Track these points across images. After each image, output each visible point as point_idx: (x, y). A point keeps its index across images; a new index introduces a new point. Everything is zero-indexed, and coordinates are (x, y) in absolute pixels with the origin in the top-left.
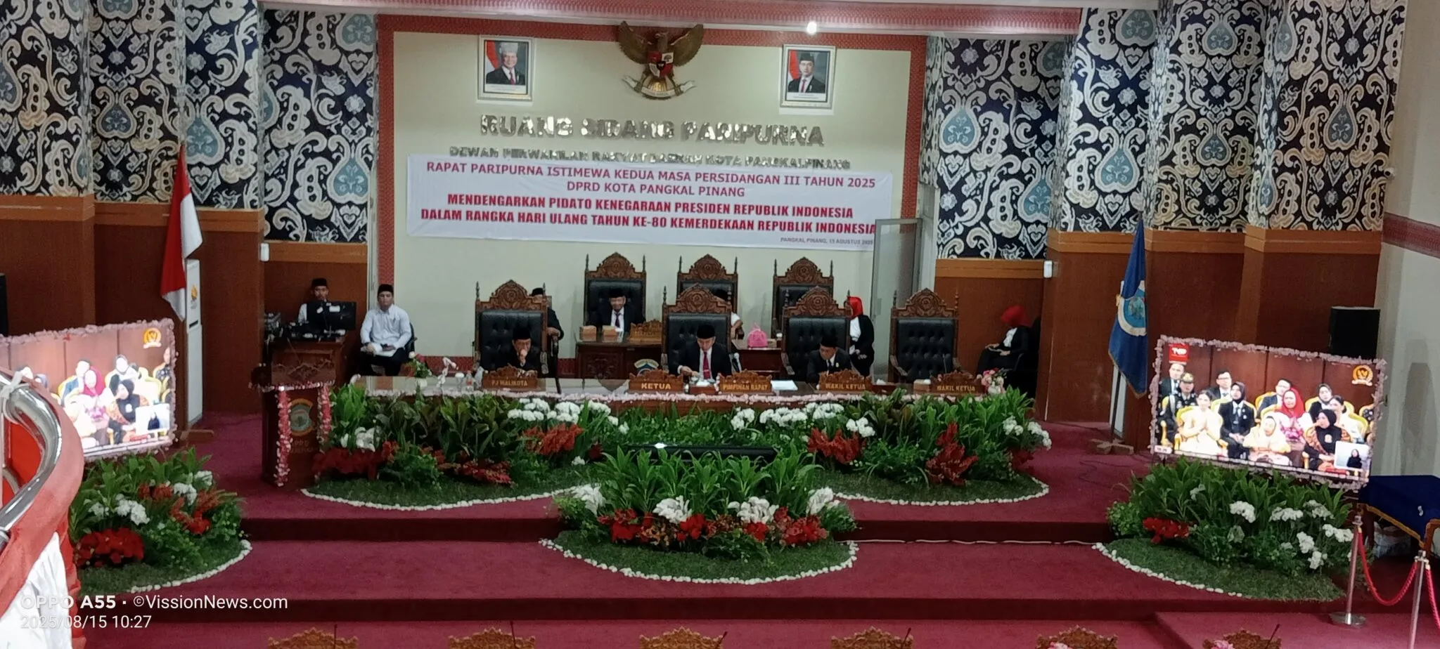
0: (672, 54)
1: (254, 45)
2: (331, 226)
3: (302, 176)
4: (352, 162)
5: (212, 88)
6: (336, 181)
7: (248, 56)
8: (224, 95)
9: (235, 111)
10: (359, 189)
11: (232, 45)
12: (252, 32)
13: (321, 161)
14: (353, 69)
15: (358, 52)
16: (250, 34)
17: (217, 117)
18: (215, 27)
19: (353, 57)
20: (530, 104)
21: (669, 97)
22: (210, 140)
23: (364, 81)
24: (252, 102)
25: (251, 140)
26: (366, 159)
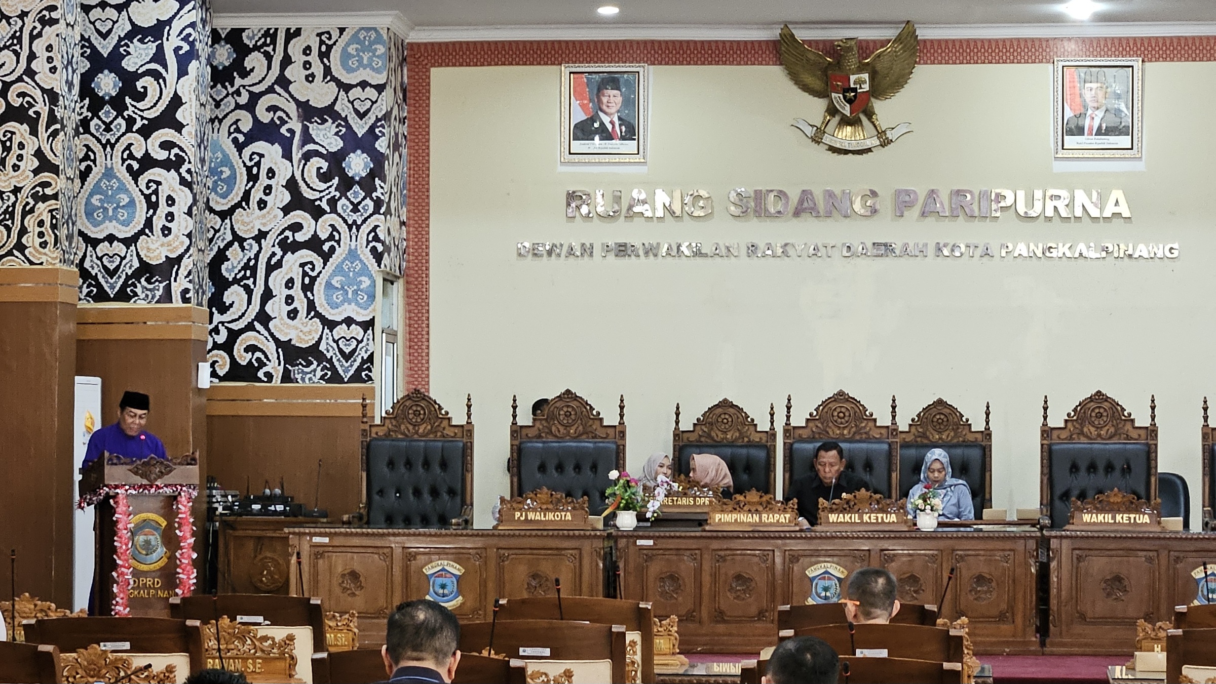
0: (866, 76)
1: (192, 54)
2: (321, 357)
3: (277, 281)
4: (352, 255)
5: (130, 122)
6: (329, 285)
7: (182, 72)
8: (146, 132)
9: (162, 155)
10: (363, 298)
11: (159, 57)
12: (190, 35)
13: (306, 255)
14: (357, 112)
15: (364, 84)
16: (186, 39)
17: (136, 166)
18: (136, 32)
19: (355, 93)
20: (643, 169)
21: (869, 150)
22: (125, 200)
23: (372, 128)
24: (187, 140)
25: (184, 198)
26: (374, 250)
